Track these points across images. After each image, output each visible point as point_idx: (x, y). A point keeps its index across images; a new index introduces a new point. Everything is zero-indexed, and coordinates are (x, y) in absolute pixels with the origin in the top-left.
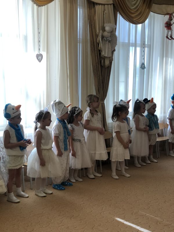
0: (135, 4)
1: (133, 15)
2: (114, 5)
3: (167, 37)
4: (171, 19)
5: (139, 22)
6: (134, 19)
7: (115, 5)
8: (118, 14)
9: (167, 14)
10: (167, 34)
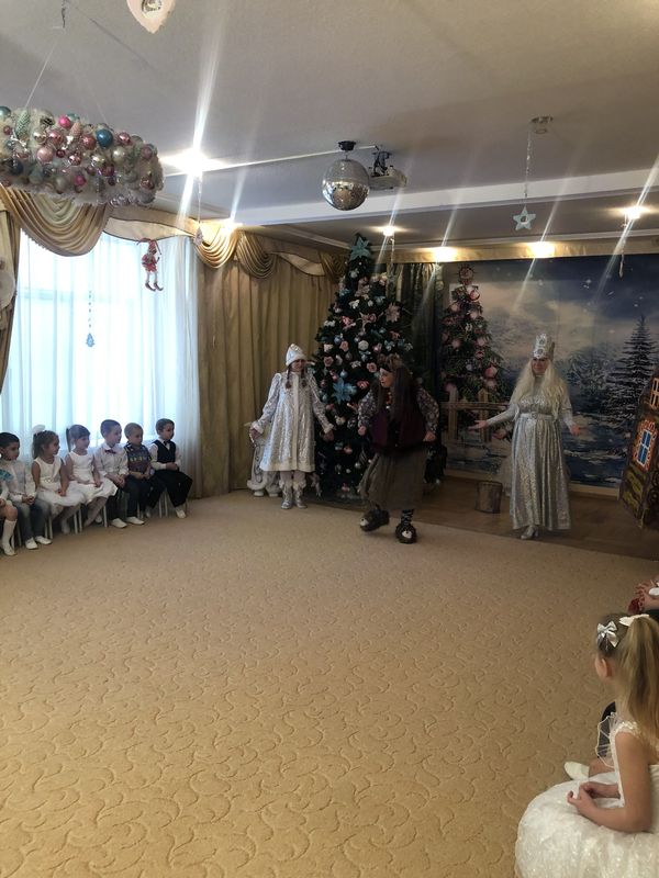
0: (61, 217)
1: (57, 238)
2: (7, 212)
3: (148, 285)
4: (153, 250)
5: (74, 252)
6: (62, 247)
7: (12, 214)
8: (23, 234)
9: (145, 240)
10: (146, 278)
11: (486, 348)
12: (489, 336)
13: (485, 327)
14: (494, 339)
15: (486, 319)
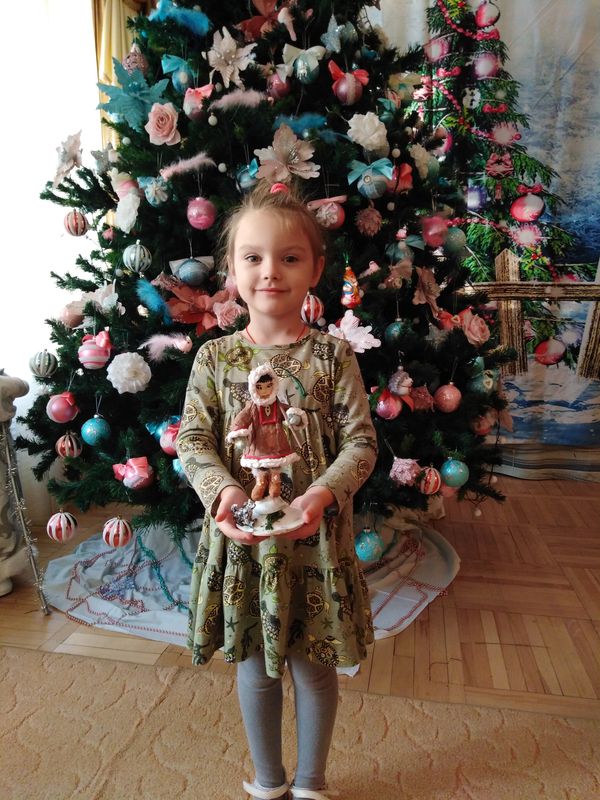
11: (515, 149)
12: (523, 118)
13: (511, 96)
14: (535, 127)
15: (515, 75)
